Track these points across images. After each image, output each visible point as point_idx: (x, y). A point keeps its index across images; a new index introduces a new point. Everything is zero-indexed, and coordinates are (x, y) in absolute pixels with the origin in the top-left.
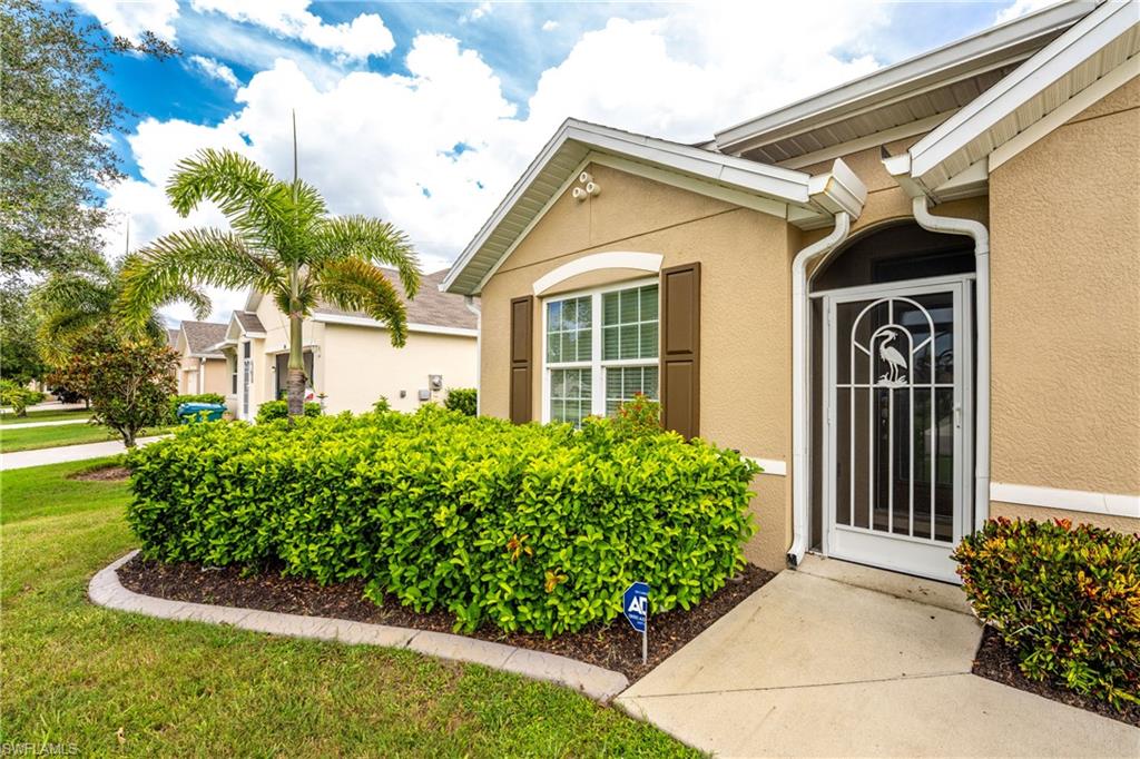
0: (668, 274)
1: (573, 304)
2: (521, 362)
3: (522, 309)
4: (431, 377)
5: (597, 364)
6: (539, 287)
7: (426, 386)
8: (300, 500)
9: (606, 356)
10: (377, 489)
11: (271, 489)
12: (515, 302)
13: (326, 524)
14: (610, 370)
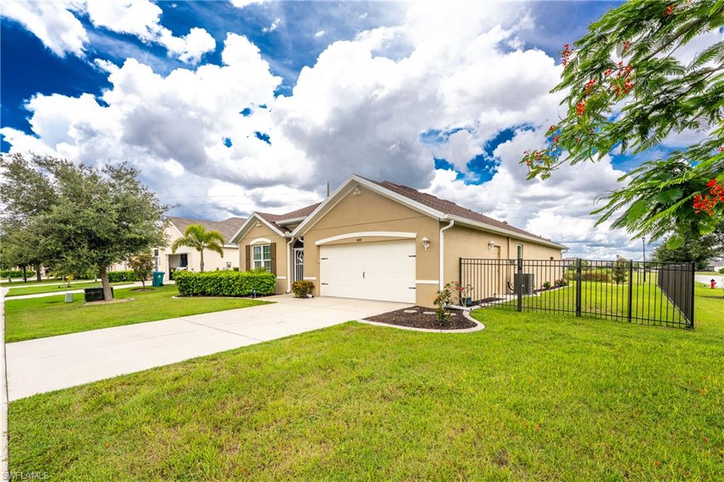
0: (271, 244)
1: (257, 247)
2: (248, 260)
3: (248, 248)
4: (227, 263)
5: (262, 260)
6: (251, 243)
7: (225, 266)
8: (210, 282)
9: (264, 259)
10: (221, 279)
11: (205, 280)
12: (247, 246)
13: (214, 285)
14: (265, 262)
